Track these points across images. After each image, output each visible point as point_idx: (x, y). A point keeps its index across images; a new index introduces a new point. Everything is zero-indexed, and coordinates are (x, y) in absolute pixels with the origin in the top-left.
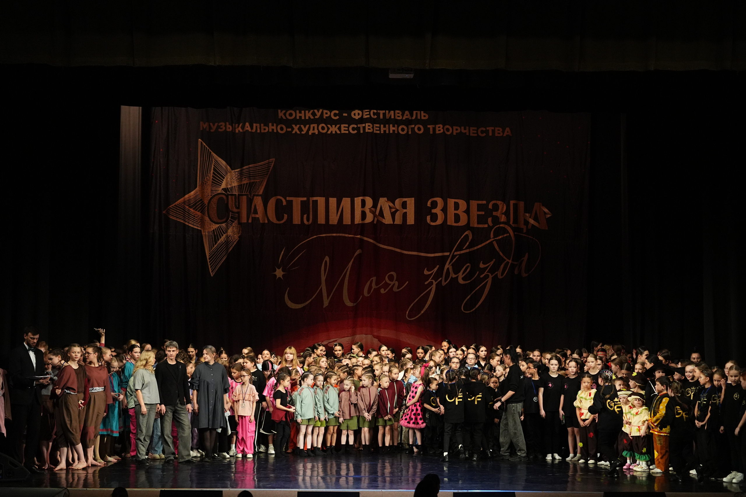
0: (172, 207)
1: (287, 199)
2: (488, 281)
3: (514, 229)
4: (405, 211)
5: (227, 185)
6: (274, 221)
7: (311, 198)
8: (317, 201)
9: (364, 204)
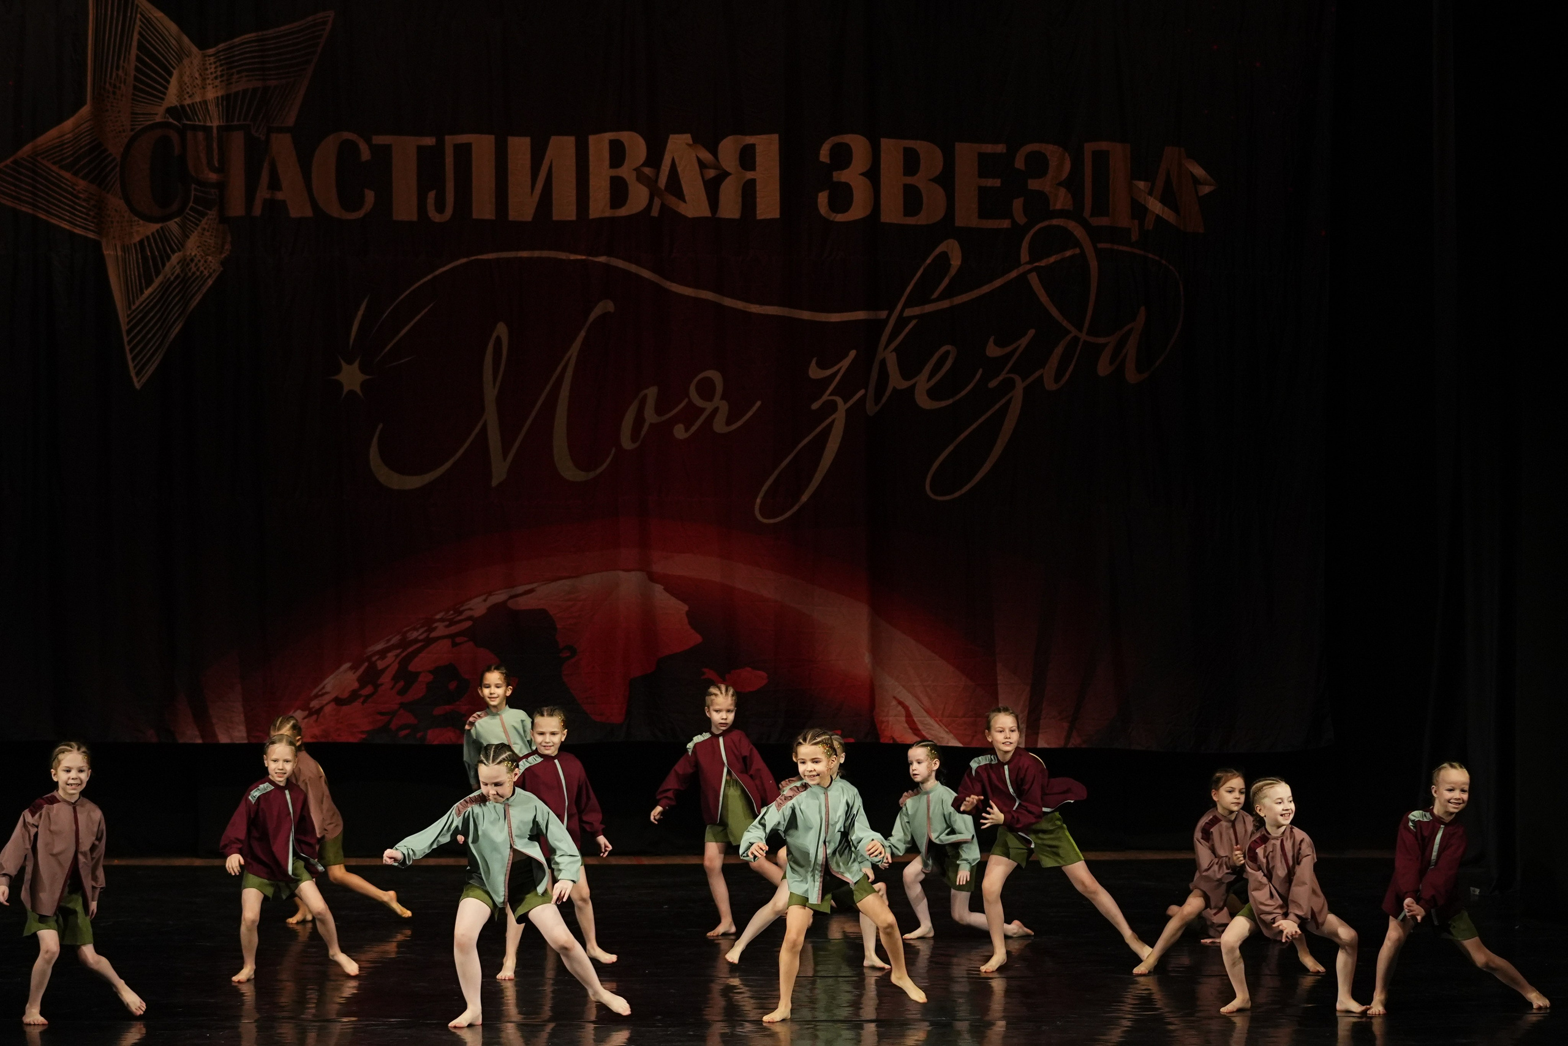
0: (6, 166)
1: (374, 142)
2: (1011, 399)
3: (1095, 234)
4: (749, 175)
6: (335, 210)
7: (447, 138)
8: (468, 147)
9: (618, 154)
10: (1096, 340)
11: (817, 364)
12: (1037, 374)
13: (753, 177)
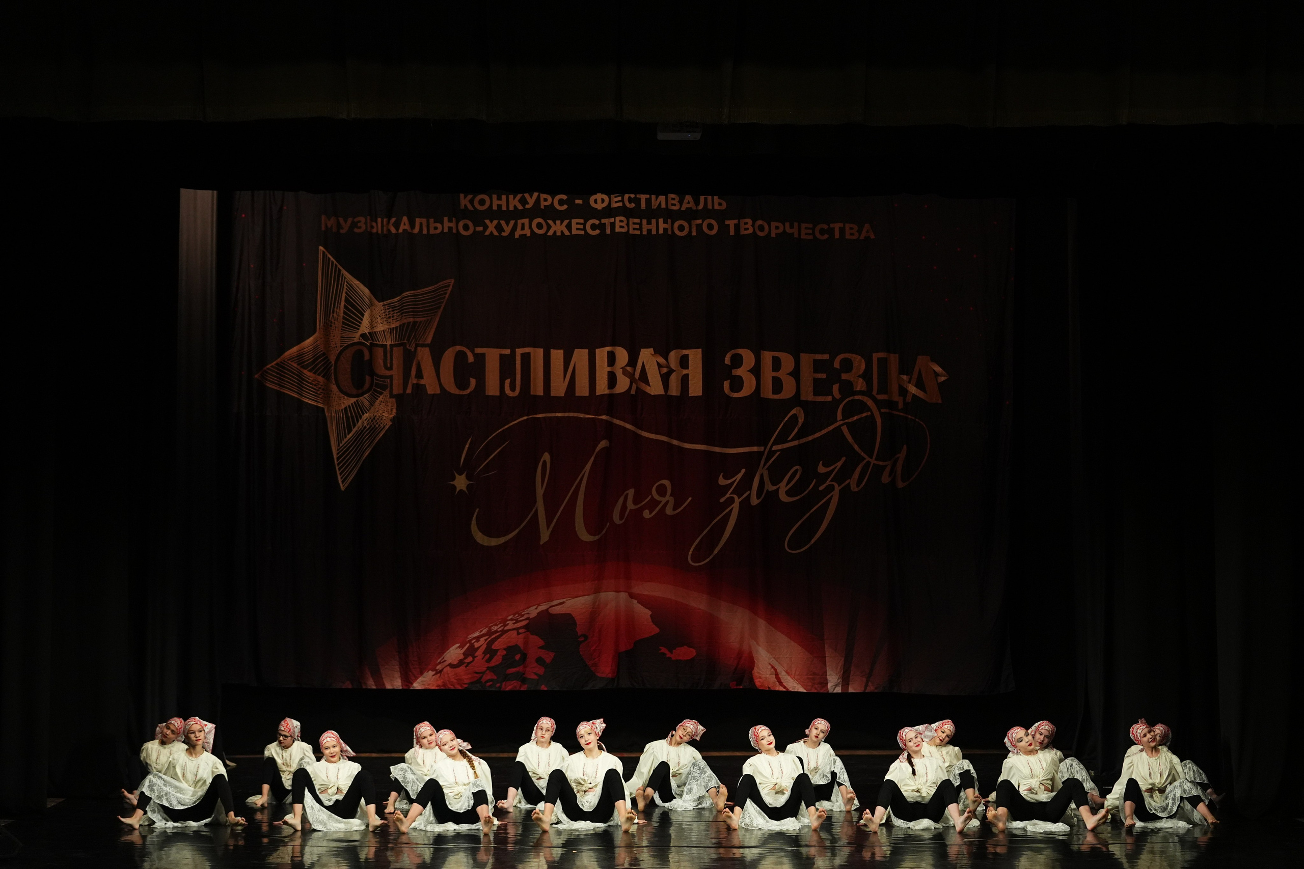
0: (272, 366)
1: (476, 352)
2: (832, 496)
3: (880, 404)
5: (368, 327)
6: (453, 389)
7: (517, 350)
8: (528, 355)
9: (612, 359)
10: (881, 463)
11: (723, 477)
12: (847, 482)
13: (687, 373)
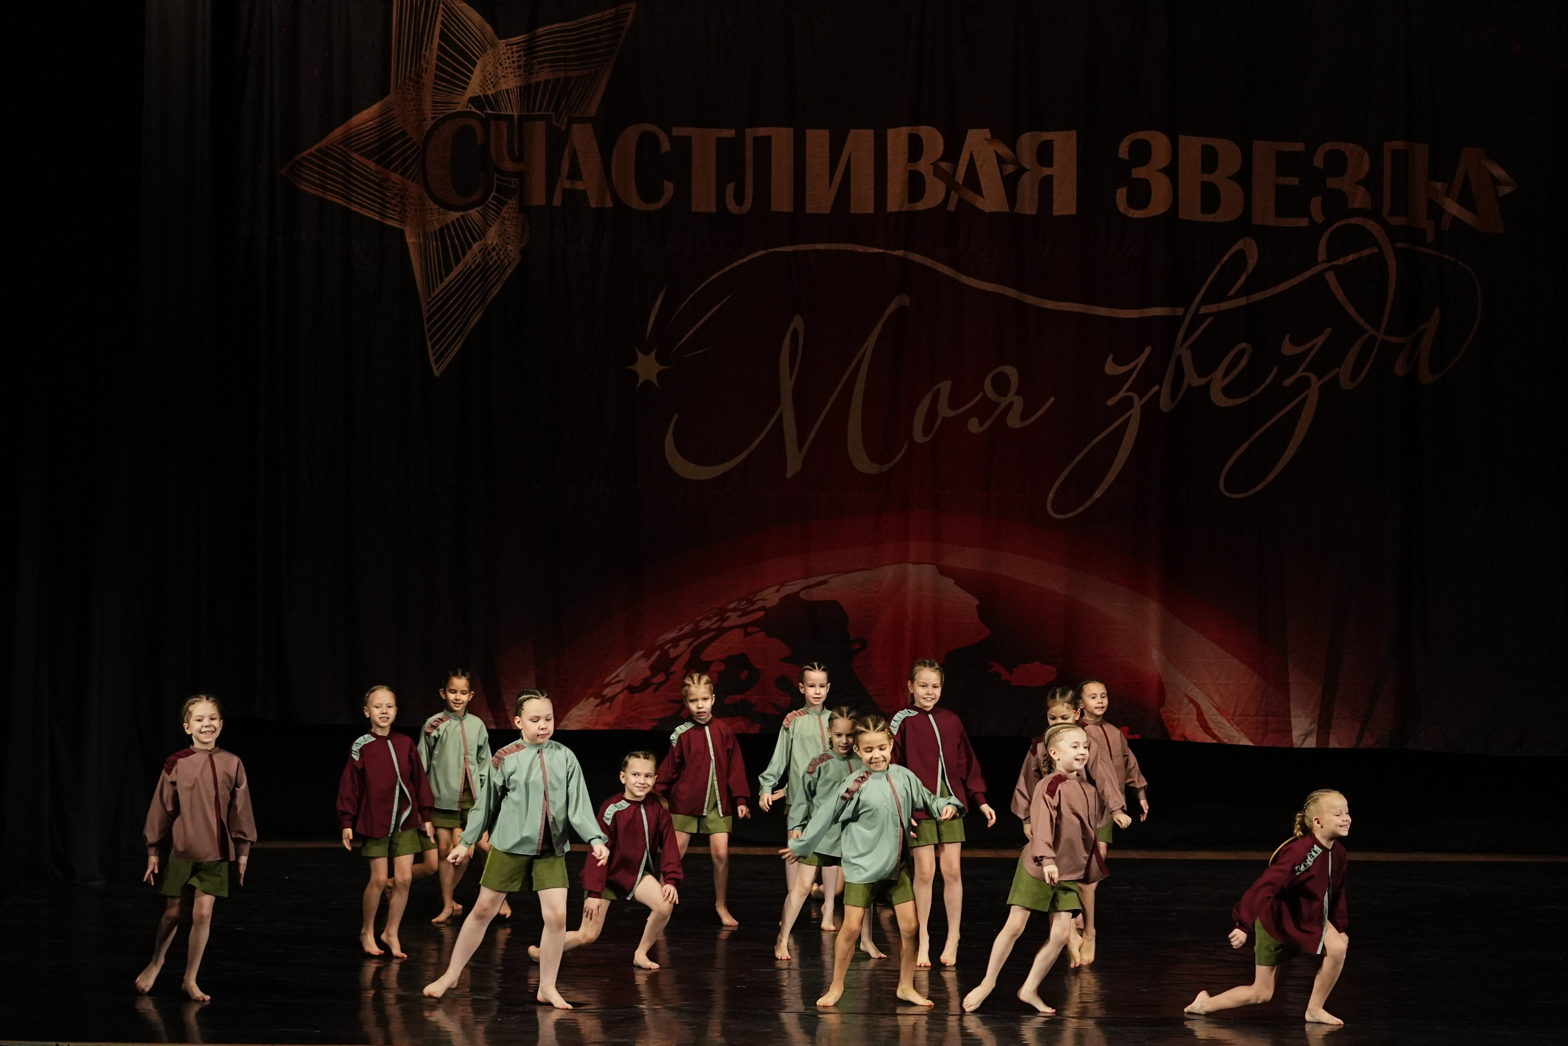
0: (310, 154)
1: (674, 134)
2: (1307, 396)
3: (1393, 233)
4: (1047, 171)
5: (483, 86)
6: (635, 202)
7: (748, 131)
8: (768, 139)
9: (915, 148)
10: (1395, 340)
11: (1114, 360)
12: (1333, 373)
13: (1050, 173)
